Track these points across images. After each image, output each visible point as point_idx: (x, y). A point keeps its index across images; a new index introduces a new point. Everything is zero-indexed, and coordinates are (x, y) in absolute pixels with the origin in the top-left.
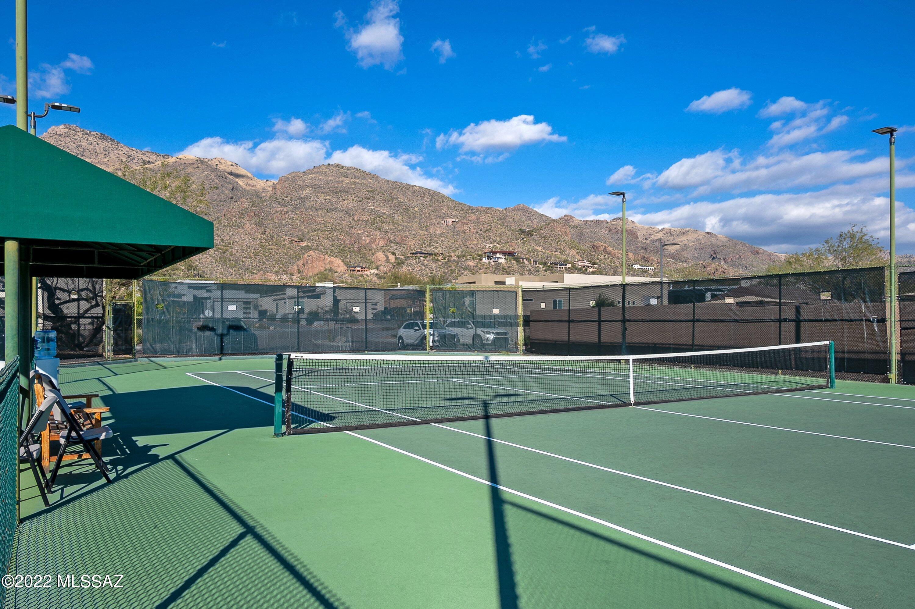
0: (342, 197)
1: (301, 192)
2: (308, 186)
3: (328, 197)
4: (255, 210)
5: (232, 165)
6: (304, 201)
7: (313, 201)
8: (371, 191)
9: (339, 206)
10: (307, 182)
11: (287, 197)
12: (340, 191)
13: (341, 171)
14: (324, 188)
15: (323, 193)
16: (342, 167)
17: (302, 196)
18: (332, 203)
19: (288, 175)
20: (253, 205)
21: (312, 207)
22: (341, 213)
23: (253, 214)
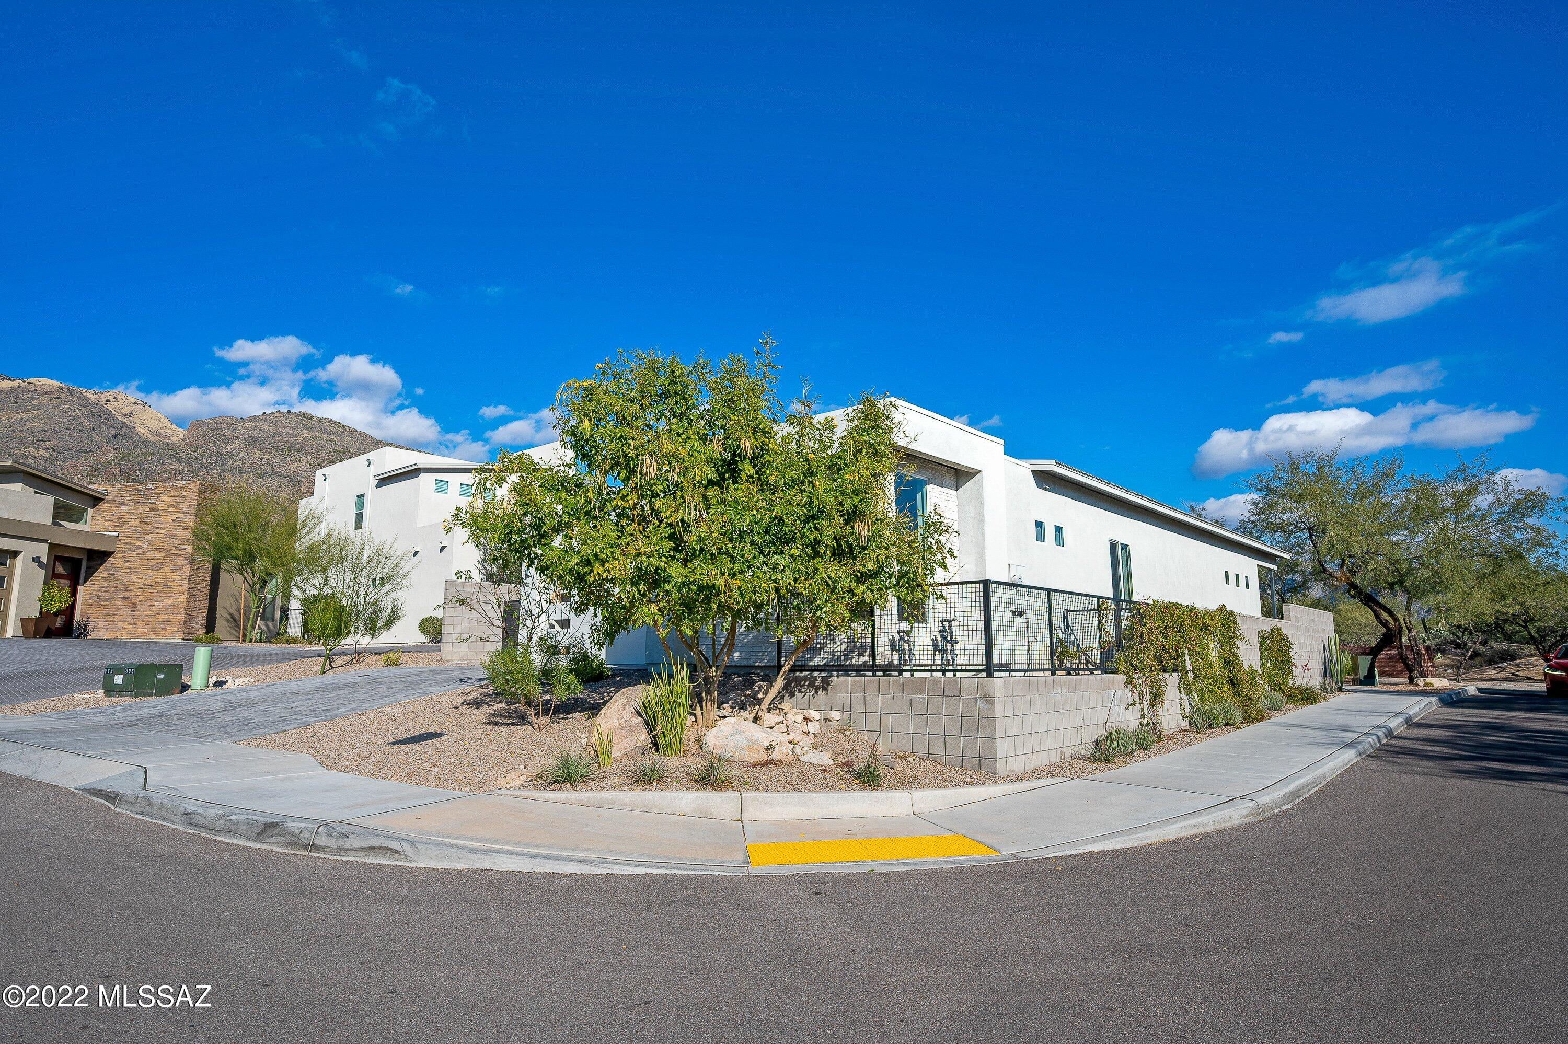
0: (290, 456)
1: (224, 446)
2: (238, 438)
3: (267, 456)
4: (125, 465)
5: (135, 403)
6: (226, 459)
7: (240, 460)
8: (339, 452)
9: (282, 470)
10: (239, 433)
11: (195, 451)
12: (289, 448)
13: (306, 421)
14: (264, 443)
15: (260, 449)
16: (311, 418)
17: (225, 452)
18: (271, 465)
19: (210, 419)
20: (123, 457)
21: (235, 468)
22: (282, 480)
23: (116, 471)
